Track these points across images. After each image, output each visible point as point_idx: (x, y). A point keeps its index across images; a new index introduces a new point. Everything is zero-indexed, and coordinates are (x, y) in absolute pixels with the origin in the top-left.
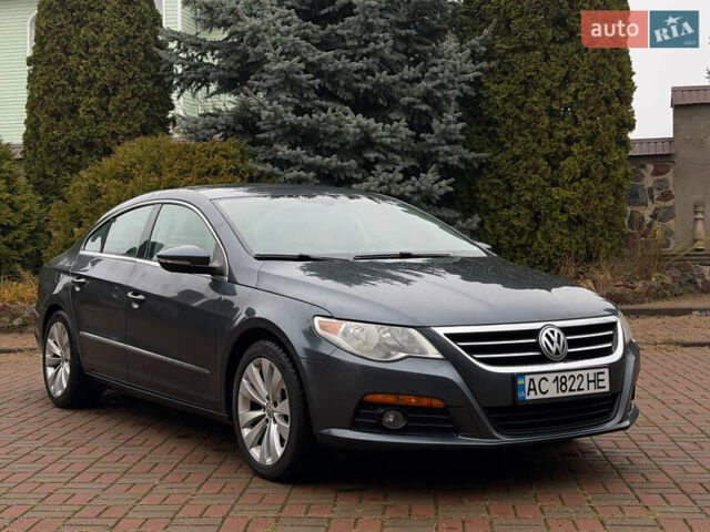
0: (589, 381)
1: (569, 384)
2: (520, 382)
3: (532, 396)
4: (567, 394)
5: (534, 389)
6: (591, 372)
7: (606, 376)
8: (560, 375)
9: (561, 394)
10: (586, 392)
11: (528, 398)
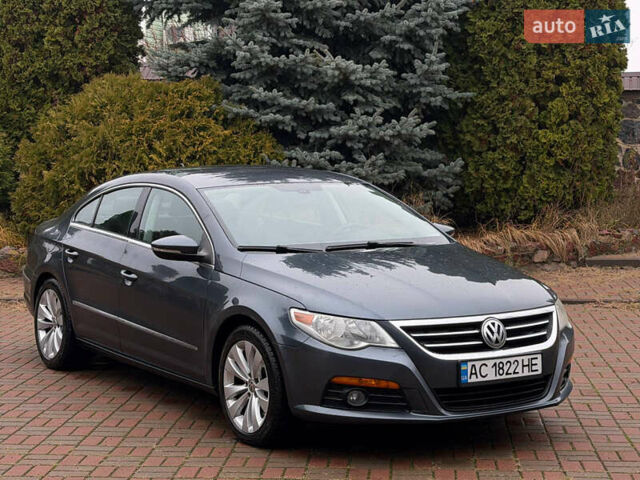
0: (523, 366)
1: (506, 369)
2: (463, 368)
3: (474, 379)
4: (504, 377)
5: (476, 374)
6: (526, 358)
7: (539, 361)
8: (498, 361)
9: (499, 377)
10: (520, 375)
11: (469, 381)
